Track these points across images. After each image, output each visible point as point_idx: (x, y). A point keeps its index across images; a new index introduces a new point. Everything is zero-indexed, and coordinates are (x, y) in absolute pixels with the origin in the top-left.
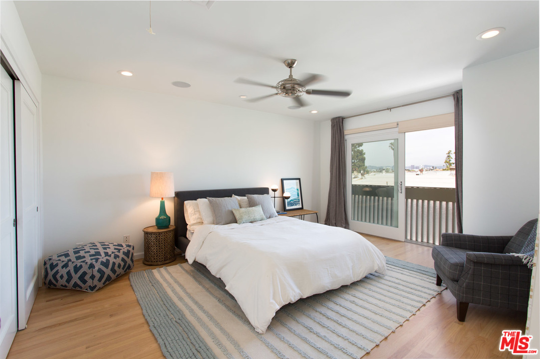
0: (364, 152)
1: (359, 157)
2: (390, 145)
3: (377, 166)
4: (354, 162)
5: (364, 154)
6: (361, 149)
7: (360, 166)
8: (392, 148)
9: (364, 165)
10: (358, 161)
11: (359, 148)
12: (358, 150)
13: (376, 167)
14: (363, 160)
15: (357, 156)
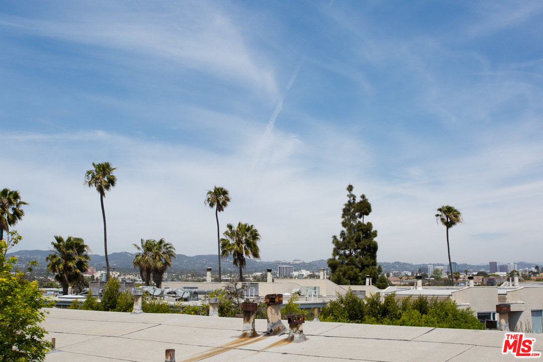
0: (373, 229)
1: (363, 242)
2: (439, 213)
3: (414, 263)
4: (351, 254)
5: (375, 234)
6: (365, 223)
7: (364, 267)
8: (442, 220)
9: (375, 264)
10: (361, 253)
11: (361, 220)
12: (360, 225)
13: (410, 265)
14: (372, 250)
15: (358, 240)
